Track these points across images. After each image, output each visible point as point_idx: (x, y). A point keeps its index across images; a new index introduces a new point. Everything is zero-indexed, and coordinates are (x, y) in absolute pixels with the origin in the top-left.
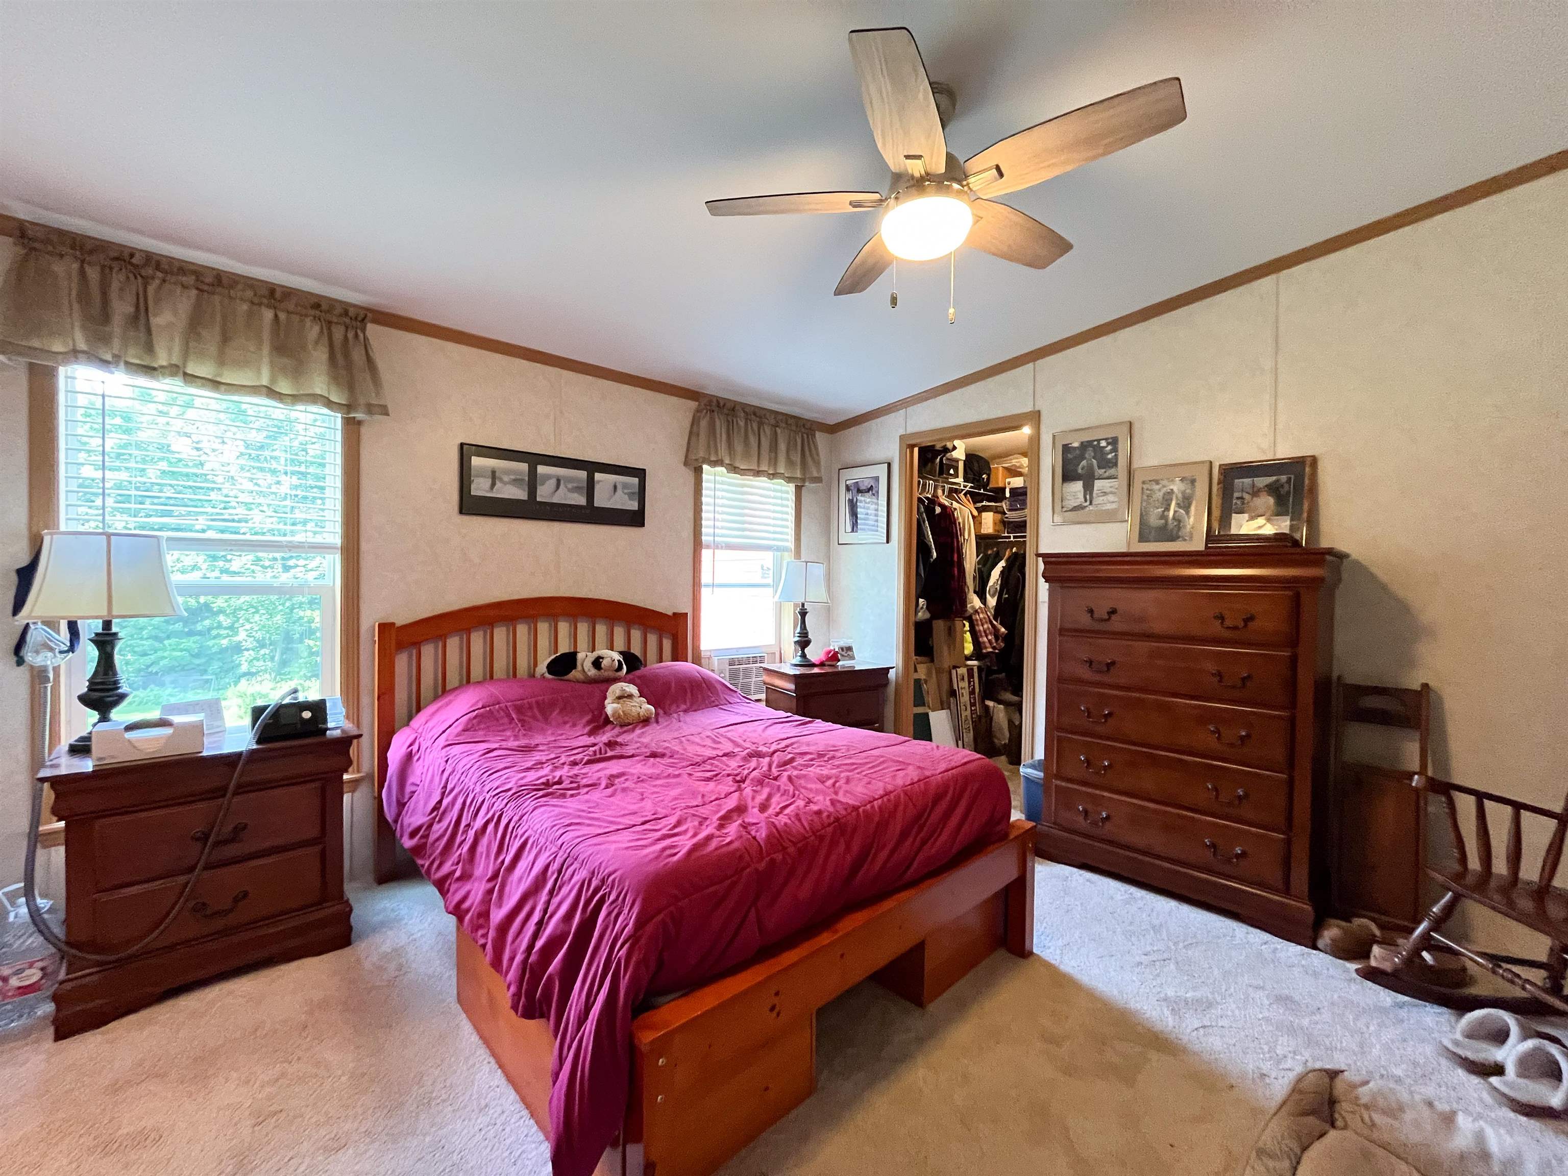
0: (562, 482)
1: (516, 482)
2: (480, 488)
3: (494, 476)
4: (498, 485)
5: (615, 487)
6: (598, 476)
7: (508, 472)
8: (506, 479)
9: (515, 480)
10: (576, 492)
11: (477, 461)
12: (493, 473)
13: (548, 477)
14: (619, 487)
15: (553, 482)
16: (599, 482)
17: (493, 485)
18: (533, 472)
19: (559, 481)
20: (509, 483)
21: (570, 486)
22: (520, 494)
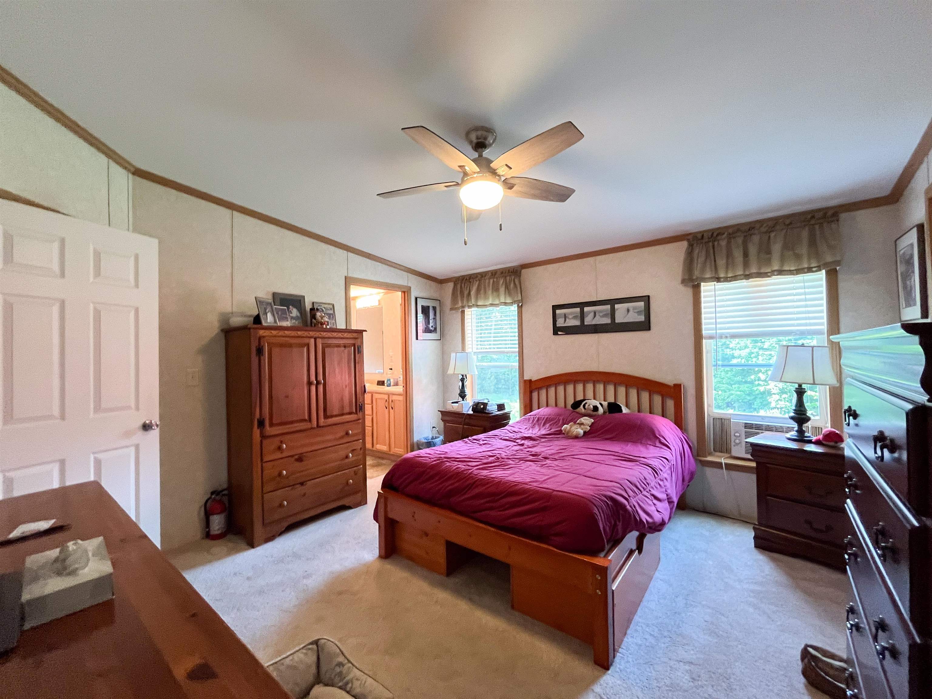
0: (597, 313)
1: (575, 317)
2: (560, 323)
3: (565, 317)
4: (567, 320)
5: (628, 311)
6: (617, 306)
7: (571, 313)
8: (570, 317)
9: (574, 317)
10: (605, 317)
11: (558, 312)
12: (565, 315)
13: (589, 312)
14: (631, 310)
15: (592, 314)
16: (617, 309)
17: (565, 320)
18: (582, 312)
19: (595, 313)
20: (572, 318)
21: (601, 314)
22: (577, 323)
